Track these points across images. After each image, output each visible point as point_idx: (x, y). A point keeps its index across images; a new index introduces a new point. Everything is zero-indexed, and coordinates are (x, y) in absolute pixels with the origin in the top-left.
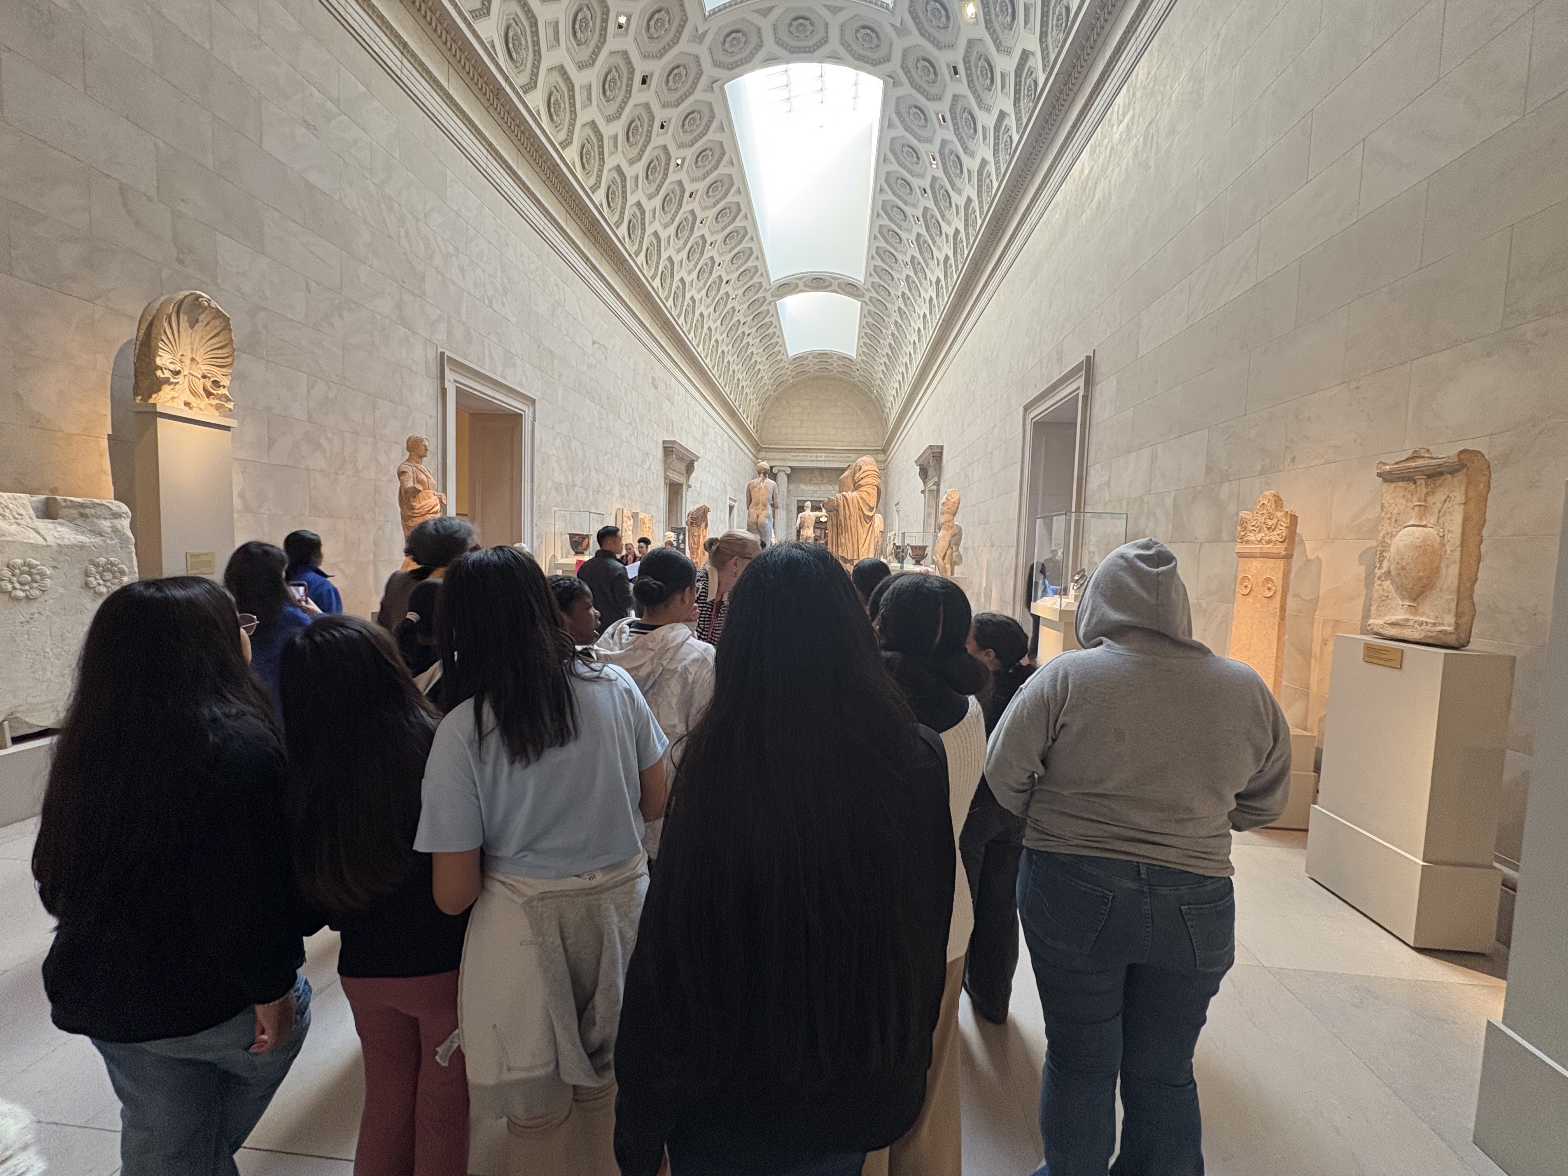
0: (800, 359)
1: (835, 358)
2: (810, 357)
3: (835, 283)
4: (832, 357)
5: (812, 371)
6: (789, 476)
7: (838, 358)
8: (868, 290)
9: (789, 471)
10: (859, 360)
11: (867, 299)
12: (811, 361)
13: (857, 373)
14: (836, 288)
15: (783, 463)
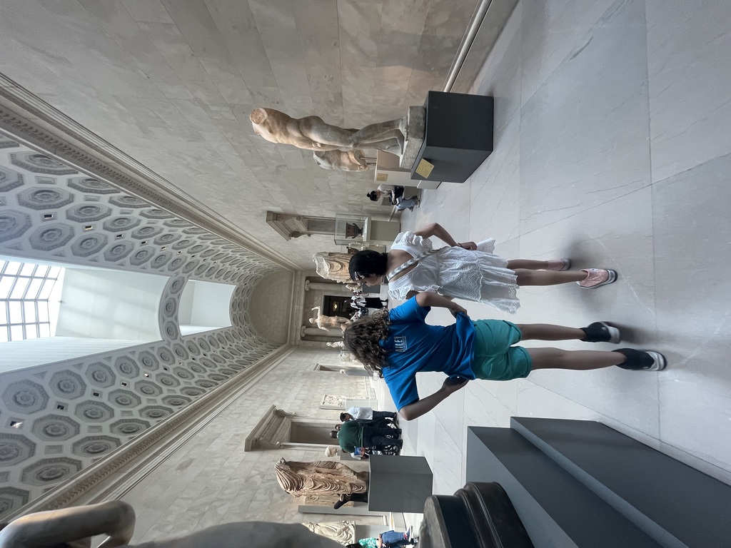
0: (234, 320)
1: (237, 298)
2: (234, 313)
3: (171, 296)
4: (236, 300)
5: (245, 312)
6: (307, 327)
7: (237, 296)
8: (177, 274)
9: (304, 327)
10: (238, 283)
11: (185, 275)
12: (237, 313)
13: (247, 285)
14: (175, 296)
15: (299, 331)
